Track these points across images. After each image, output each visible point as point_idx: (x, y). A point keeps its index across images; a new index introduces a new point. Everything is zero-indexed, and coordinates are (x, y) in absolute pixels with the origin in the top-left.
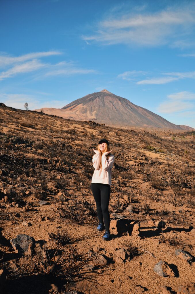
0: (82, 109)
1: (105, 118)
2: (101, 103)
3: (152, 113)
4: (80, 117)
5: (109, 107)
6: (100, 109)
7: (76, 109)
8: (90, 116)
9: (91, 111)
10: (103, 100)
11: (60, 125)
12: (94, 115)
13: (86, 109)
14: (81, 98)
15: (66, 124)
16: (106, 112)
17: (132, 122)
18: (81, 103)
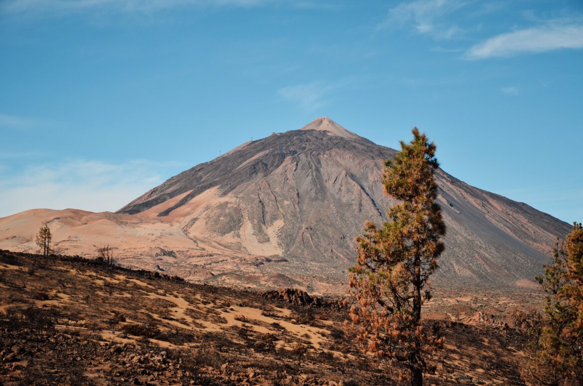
0: (218, 211)
1: (326, 251)
2: (306, 184)
3: (557, 220)
4: (210, 250)
5: (344, 200)
6: (301, 211)
7: (188, 214)
8: (256, 244)
9: (262, 221)
10: (317, 170)
11: (189, 312)
12: (274, 240)
13: (238, 210)
14: (212, 163)
15: (209, 306)
16: (331, 225)
17: (456, 267)
18: (211, 185)
